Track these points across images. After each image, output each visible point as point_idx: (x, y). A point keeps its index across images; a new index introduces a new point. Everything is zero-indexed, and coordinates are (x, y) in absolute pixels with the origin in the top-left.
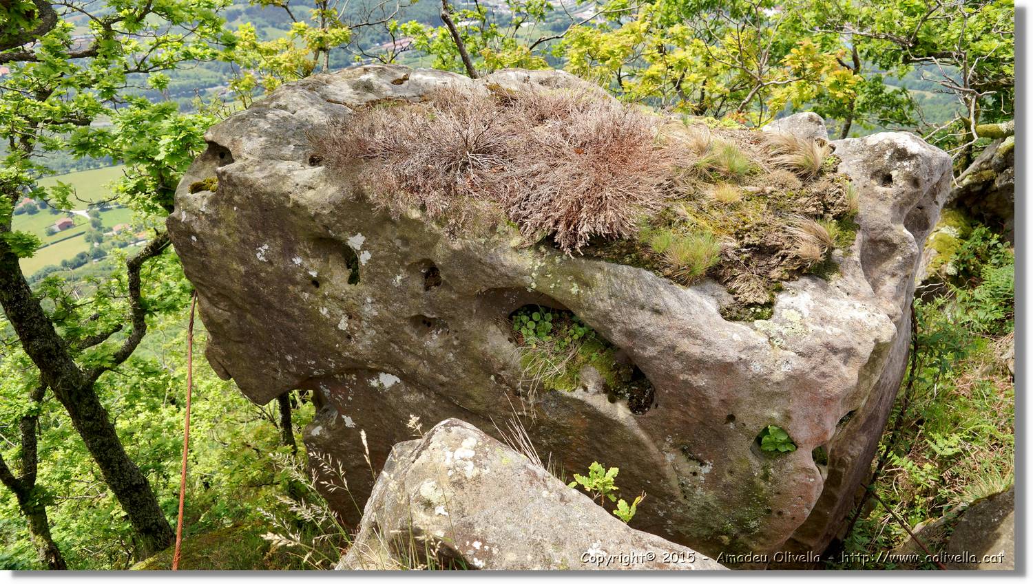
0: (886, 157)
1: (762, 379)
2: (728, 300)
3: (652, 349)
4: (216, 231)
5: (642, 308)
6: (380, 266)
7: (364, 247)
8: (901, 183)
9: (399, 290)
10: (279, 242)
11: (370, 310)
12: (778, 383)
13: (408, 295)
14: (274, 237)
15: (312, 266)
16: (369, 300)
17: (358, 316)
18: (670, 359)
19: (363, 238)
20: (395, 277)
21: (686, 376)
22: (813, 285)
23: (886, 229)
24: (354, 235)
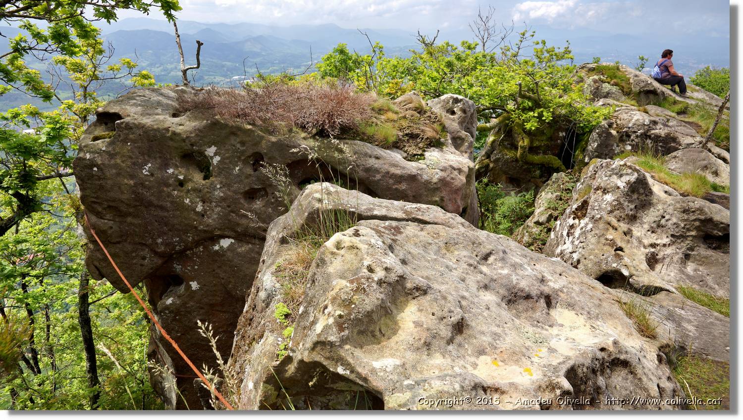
0: (451, 103)
1: (428, 182)
2: (405, 155)
3: (378, 176)
4: (113, 162)
5: (370, 157)
6: (225, 163)
7: (216, 154)
8: (459, 113)
9: (238, 176)
10: (159, 161)
11: (218, 194)
12: (435, 183)
13: (243, 178)
14: (155, 158)
15: (180, 172)
16: (218, 186)
17: (210, 200)
18: (388, 179)
19: (216, 148)
20: (235, 169)
21: (396, 186)
22: (437, 150)
23: (458, 132)
24: (210, 147)
